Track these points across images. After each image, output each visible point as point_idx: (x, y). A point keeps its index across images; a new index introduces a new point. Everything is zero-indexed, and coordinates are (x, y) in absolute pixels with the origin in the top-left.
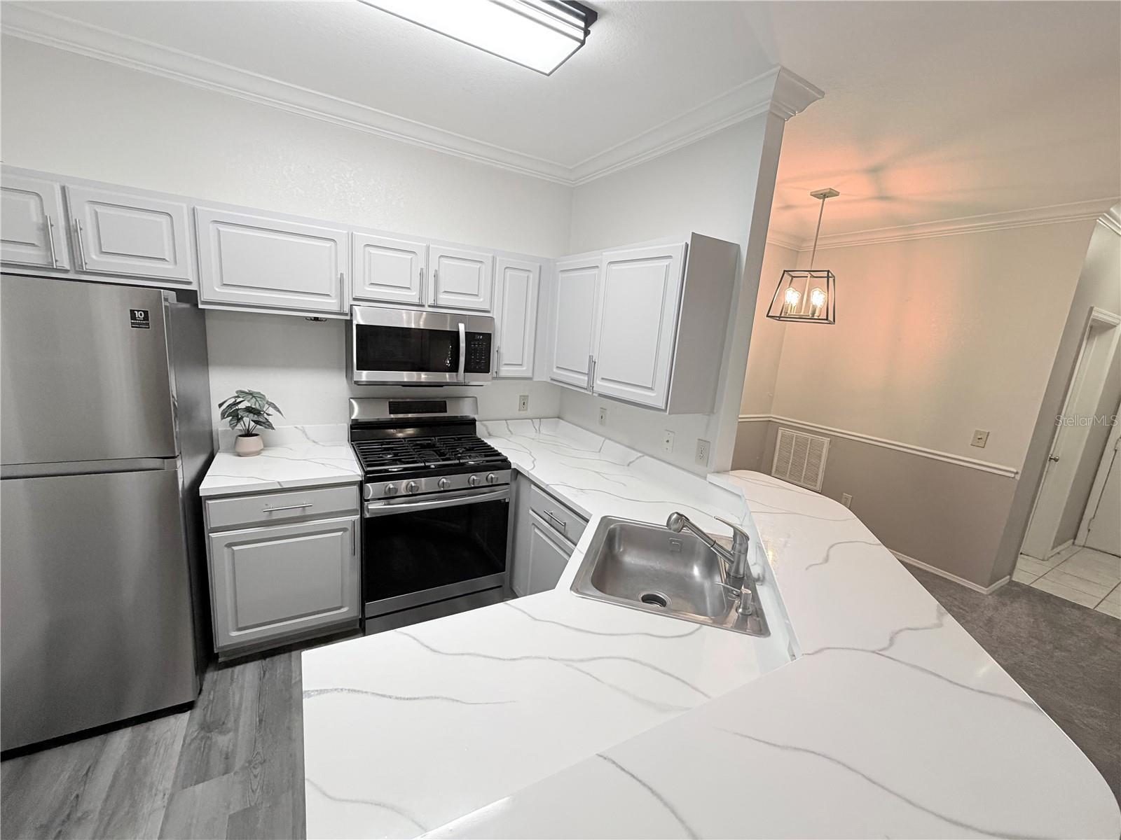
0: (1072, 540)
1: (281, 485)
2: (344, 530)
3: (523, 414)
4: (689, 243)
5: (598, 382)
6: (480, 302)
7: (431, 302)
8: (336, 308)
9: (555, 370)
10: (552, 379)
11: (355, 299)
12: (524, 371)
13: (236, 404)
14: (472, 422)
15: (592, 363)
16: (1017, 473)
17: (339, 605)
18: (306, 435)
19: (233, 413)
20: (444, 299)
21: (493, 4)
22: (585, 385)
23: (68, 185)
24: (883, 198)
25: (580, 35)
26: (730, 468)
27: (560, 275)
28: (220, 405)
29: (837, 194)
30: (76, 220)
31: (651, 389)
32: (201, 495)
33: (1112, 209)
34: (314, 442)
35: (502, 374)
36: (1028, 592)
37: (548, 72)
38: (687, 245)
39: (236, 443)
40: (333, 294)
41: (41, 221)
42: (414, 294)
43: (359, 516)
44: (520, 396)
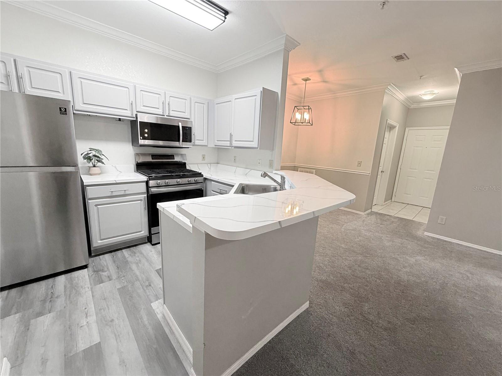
0: (391, 200)
1: (116, 181)
2: (141, 200)
3: (204, 162)
4: (262, 91)
5: (234, 142)
6: (186, 115)
7: (167, 114)
8: (130, 115)
9: (216, 142)
10: (215, 146)
11: (137, 112)
12: (204, 143)
13: (88, 154)
14: (185, 164)
15: (231, 135)
16: (370, 173)
17: (140, 230)
18: (116, 169)
19: (88, 158)
20: (172, 113)
21: (186, 1)
22: (229, 145)
23: (17, 59)
24: (325, 82)
25: (223, 19)
26: (280, 169)
27: (216, 105)
28: (82, 154)
29: (310, 80)
30: (21, 73)
31: (253, 141)
32: (84, 184)
33: (388, 87)
34: (120, 172)
35: (196, 144)
36: (376, 213)
37: (212, 30)
38: (261, 91)
39: (89, 170)
40: (128, 109)
41: (5, 73)
42: (161, 110)
43: (146, 195)
44: (202, 155)
